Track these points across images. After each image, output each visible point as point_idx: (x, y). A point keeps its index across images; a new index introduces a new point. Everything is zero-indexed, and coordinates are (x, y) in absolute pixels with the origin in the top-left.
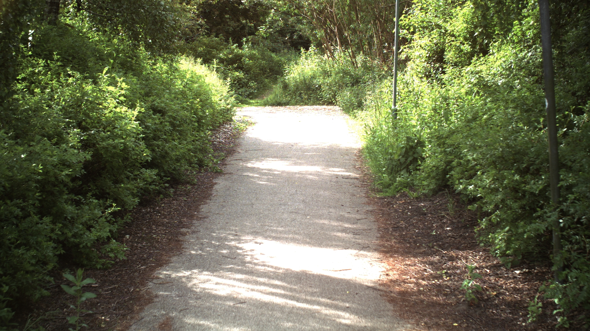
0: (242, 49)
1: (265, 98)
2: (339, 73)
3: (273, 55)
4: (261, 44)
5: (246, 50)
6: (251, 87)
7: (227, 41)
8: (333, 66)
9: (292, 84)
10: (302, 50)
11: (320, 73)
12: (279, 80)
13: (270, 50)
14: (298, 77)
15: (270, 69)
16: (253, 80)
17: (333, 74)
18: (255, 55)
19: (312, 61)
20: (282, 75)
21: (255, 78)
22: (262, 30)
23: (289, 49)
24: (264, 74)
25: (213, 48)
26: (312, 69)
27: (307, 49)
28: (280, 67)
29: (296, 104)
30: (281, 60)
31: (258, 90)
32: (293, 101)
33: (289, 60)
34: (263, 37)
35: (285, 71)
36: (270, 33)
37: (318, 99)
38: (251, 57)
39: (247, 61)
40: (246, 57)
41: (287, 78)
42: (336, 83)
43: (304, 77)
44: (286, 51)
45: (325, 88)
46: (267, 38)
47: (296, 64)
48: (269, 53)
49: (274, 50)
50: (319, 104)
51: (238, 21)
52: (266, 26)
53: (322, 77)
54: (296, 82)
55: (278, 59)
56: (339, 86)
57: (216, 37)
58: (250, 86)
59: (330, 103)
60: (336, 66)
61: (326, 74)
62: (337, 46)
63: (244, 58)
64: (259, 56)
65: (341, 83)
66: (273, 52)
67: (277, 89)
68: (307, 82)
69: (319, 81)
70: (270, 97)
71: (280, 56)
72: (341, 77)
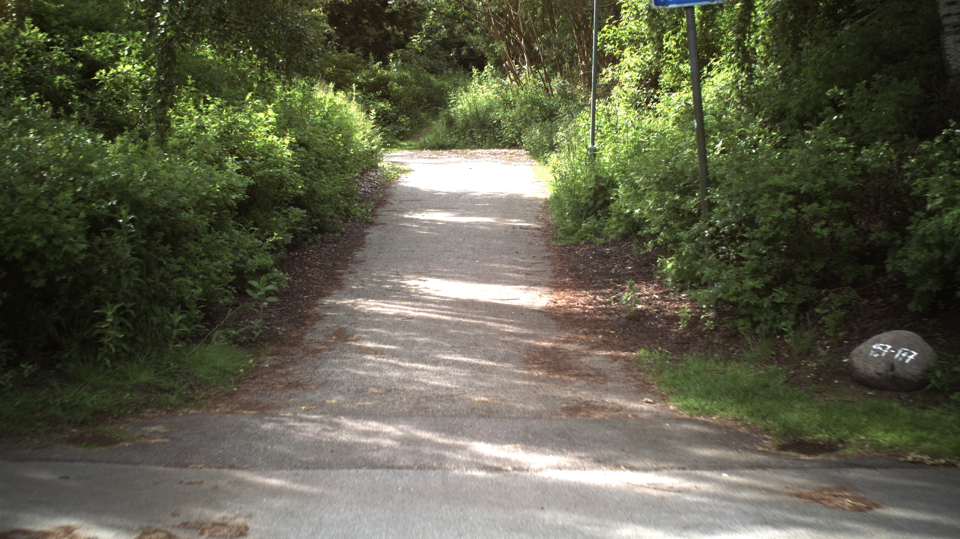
0: (389, 69)
1: (422, 140)
2: (526, 103)
3: (432, 78)
4: (415, 62)
5: (394, 70)
6: (401, 123)
7: (366, 57)
8: (518, 94)
9: (460, 118)
10: (475, 71)
11: (500, 103)
12: (441, 114)
13: (428, 71)
14: (468, 109)
15: (427, 98)
16: (404, 114)
17: (517, 104)
18: (407, 77)
19: (489, 87)
20: (446, 107)
21: (407, 110)
22: (416, 40)
23: (455, 68)
24: (419, 105)
25: (346, 67)
26: (488, 98)
27: (481, 69)
28: (442, 95)
29: (466, 146)
30: (443, 86)
31: (412, 128)
32: (461, 143)
33: (456, 85)
34: (417, 52)
35: (449, 100)
36: (428, 46)
37: (496, 140)
38: (401, 81)
39: (396, 87)
40: (394, 81)
41: (452, 110)
42: (522, 117)
43: (476, 108)
44: (450, 71)
45: (505, 124)
46: (422, 53)
47: (466, 90)
48: (427, 75)
49: (432, 71)
50: (498, 147)
51: (381, 28)
52: (421, 35)
53: (501, 110)
54: (465, 115)
55: (440, 83)
56: (526, 120)
57: (351, 51)
58: (399, 122)
59: (513, 146)
60: (522, 93)
61: (507, 104)
62: (524, 64)
63: (390, 83)
64: (413, 80)
65: (529, 118)
66: (432, 73)
67: (439, 126)
68: (481, 116)
69: (498, 114)
70: (428, 138)
71: (443, 79)
72: (528, 108)
